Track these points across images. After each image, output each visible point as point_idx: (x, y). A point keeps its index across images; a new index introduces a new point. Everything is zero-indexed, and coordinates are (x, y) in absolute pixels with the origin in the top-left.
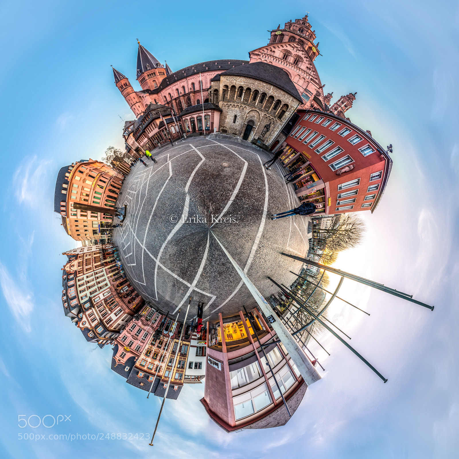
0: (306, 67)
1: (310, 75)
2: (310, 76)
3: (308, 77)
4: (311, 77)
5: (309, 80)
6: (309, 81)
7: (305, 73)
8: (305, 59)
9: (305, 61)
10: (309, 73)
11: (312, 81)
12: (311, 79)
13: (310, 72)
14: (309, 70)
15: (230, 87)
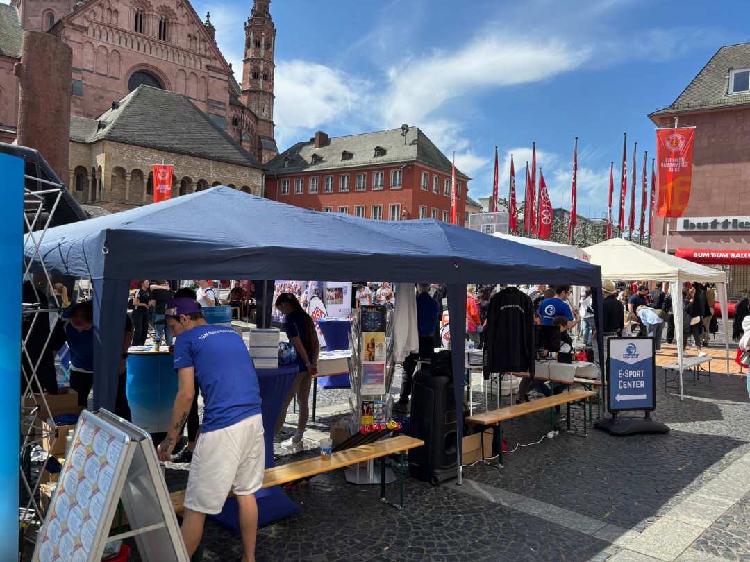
0: (187, 35)
1: (201, 56)
2: (203, 59)
3: (198, 66)
4: (205, 62)
5: (204, 69)
6: (206, 76)
7: (191, 55)
8: (179, 12)
9: (180, 18)
10: (198, 51)
11: (211, 73)
12: (207, 66)
13: (198, 46)
14: (194, 41)
15: (130, 172)
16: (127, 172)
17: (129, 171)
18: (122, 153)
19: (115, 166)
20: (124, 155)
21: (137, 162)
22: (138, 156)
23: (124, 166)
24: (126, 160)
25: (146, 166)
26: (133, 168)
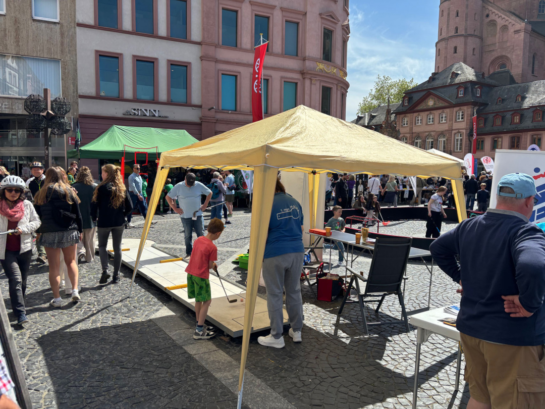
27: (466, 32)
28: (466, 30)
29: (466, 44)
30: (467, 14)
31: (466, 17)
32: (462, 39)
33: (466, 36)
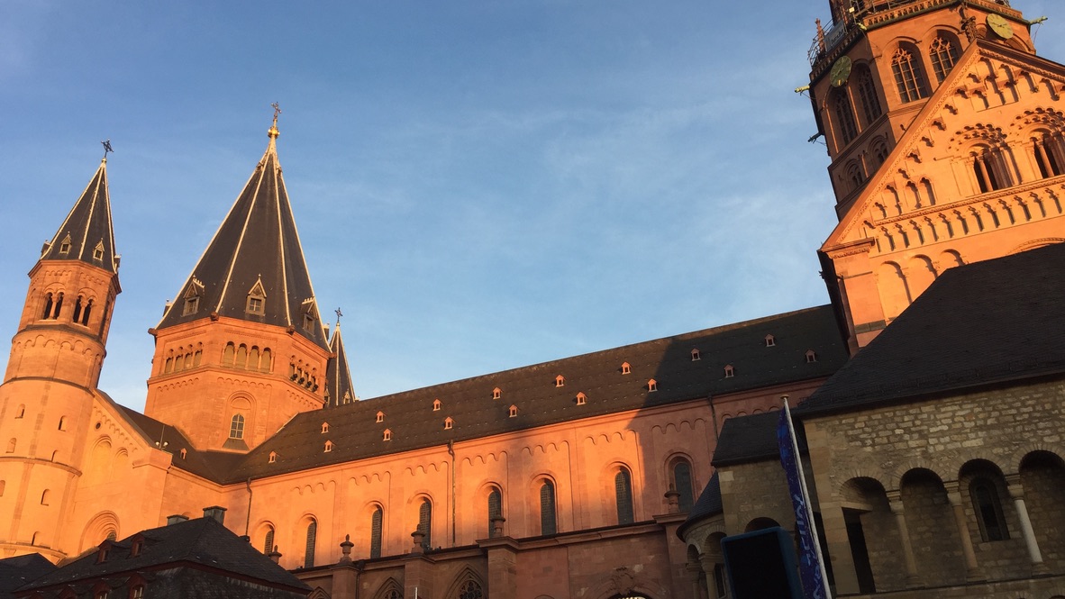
15: (896, 483)
16: (887, 488)
17: (892, 483)
18: (856, 438)
19: (843, 479)
20: (863, 441)
21: (909, 449)
22: (907, 430)
23: (873, 472)
24: (876, 453)
25: (943, 453)
26: (902, 470)
27: (32, 453)
28: (33, 447)
29: (26, 477)
30: (41, 416)
31: (39, 422)
32: (20, 466)
33: (29, 462)
